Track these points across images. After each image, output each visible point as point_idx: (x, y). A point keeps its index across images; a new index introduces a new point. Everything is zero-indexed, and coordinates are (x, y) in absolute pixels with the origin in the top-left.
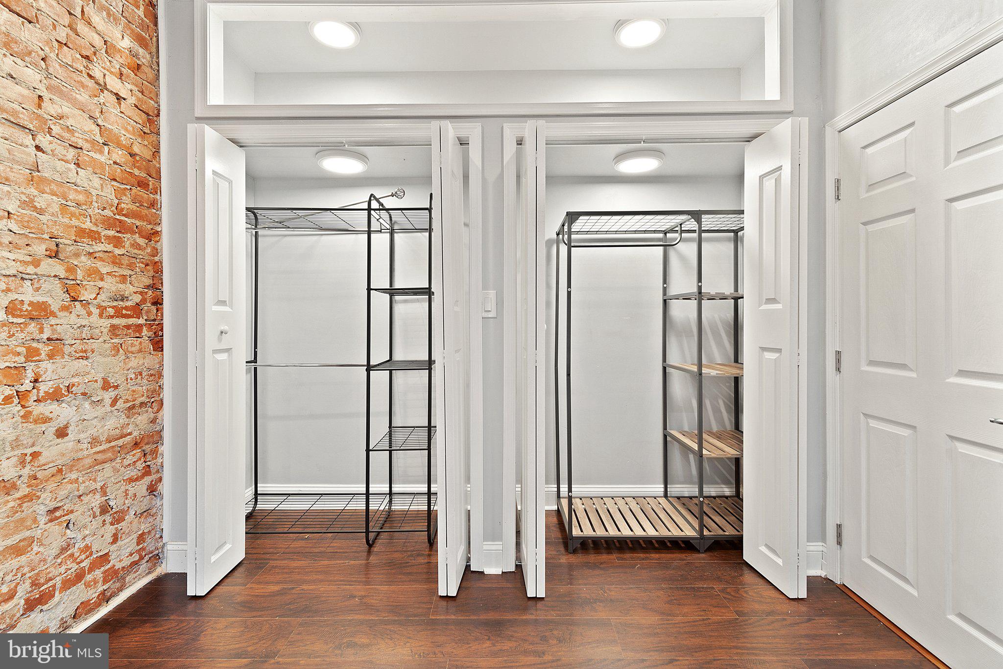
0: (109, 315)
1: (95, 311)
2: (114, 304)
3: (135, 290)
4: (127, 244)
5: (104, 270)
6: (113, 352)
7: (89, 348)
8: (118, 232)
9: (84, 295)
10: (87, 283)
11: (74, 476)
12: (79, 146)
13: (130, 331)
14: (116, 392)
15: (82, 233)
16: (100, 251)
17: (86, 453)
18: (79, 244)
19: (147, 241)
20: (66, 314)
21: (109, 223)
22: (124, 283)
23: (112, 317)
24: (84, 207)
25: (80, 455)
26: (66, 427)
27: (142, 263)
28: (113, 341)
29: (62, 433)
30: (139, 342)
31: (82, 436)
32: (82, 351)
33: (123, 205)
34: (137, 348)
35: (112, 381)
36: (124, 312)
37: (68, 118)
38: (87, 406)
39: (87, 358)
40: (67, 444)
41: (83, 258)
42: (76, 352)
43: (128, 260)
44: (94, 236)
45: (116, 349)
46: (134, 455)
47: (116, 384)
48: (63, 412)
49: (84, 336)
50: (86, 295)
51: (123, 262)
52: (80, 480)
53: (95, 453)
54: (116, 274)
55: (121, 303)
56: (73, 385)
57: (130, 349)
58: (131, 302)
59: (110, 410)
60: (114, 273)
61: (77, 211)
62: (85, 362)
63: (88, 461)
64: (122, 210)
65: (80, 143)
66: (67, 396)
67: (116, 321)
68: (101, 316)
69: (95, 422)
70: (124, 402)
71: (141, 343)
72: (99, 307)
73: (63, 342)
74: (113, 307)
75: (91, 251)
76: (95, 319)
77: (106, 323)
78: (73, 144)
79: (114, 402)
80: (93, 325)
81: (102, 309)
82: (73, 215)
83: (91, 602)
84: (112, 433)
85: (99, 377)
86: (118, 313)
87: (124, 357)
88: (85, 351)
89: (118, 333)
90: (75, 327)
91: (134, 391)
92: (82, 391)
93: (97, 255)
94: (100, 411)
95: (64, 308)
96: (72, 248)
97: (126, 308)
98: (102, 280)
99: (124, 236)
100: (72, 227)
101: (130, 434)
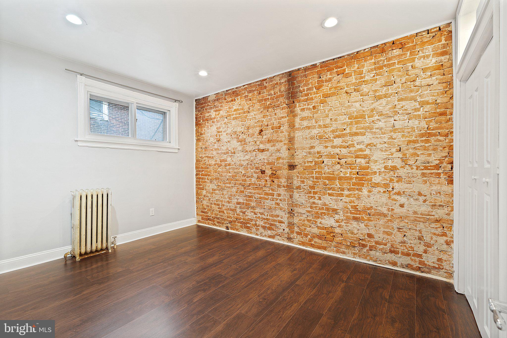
0: (421, 169)
1: (415, 168)
2: (424, 165)
3: (435, 159)
4: (433, 141)
5: (419, 153)
6: (423, 183)
7: (412, 180)
8: (427, 137)
9: (409, 162)
10: (411, 158)
11: (406, 221)
12: (409, 113)
13: (433, 175)
14: (425, 198)
15: (409, 142)
16: (418, 146)
17: (411, 215)
18: (409, 146)
19: (445, 137)
20: (402, 169)
21: (422, 135)
22: (429, 156)
23: (423, 170)
24: (411, 133)
25: (408, 215)
26: (403, 204)
27: (442, 147)
28: (423, 178)
29: (402, 206)
30: (438, 180)
31: (409, 209)
32: (409, 181)
33: (430, 127)
34: (437, 182)
35: (423, 193)
36: (429, 168)
37: (405, 106)
38: (412, 200)
39: (411, 184)
40: (404, 210)
41: (410, 150)
42: (406, 181)
43: (433, 147)
44: (415, 142)
45: (425, 182)
46: (436, 225)
47: (425, 195)
48: (402, 200)
49: (410, 176)
50: (410, 163)
51: (429, 148)
52: (409, 223)
53: (415, 217)
54: (426, 154)
55: (428, 164)
56: (405, 192)
57: (433, 182)
58: (434, 164)
59: (422, 204)
60: (424, 153)
61: (408, 135)
62: (411, 185)
63: (412, 218)
64: (430, 128)
65: (410, 112)
66: (403, 195)
67: (425, 171)
68: (417, 169)
69: (416, 206)
70: (429, 202)
71: (439, 180)
72: (417, 166)
73: (402, 178)
74: (423, 166)
75: (414, 147)
76: (414, 170)
77: (419, 172)
78: (407, 114)
79: (425, 201)
80: (413, 172)
81: (418, 168)
82: (407, 137)
83: (413, 267)
84: (423, 212)
85: (417, 191)
86: (426, 168)
87: (429, 185)
88: (410, 181)
89: (426, 176)
90: (406, 173)
91: (435, 199)
92: (408, 194)
93: (417, 148)
94: (417, 203)
95: (402, 167)
96: (405, 148)
97: (430, 166)
98: (418, 156)
99: (431, 138)
100: (406, 141)
101: (433, 216)
